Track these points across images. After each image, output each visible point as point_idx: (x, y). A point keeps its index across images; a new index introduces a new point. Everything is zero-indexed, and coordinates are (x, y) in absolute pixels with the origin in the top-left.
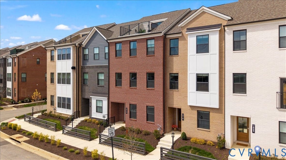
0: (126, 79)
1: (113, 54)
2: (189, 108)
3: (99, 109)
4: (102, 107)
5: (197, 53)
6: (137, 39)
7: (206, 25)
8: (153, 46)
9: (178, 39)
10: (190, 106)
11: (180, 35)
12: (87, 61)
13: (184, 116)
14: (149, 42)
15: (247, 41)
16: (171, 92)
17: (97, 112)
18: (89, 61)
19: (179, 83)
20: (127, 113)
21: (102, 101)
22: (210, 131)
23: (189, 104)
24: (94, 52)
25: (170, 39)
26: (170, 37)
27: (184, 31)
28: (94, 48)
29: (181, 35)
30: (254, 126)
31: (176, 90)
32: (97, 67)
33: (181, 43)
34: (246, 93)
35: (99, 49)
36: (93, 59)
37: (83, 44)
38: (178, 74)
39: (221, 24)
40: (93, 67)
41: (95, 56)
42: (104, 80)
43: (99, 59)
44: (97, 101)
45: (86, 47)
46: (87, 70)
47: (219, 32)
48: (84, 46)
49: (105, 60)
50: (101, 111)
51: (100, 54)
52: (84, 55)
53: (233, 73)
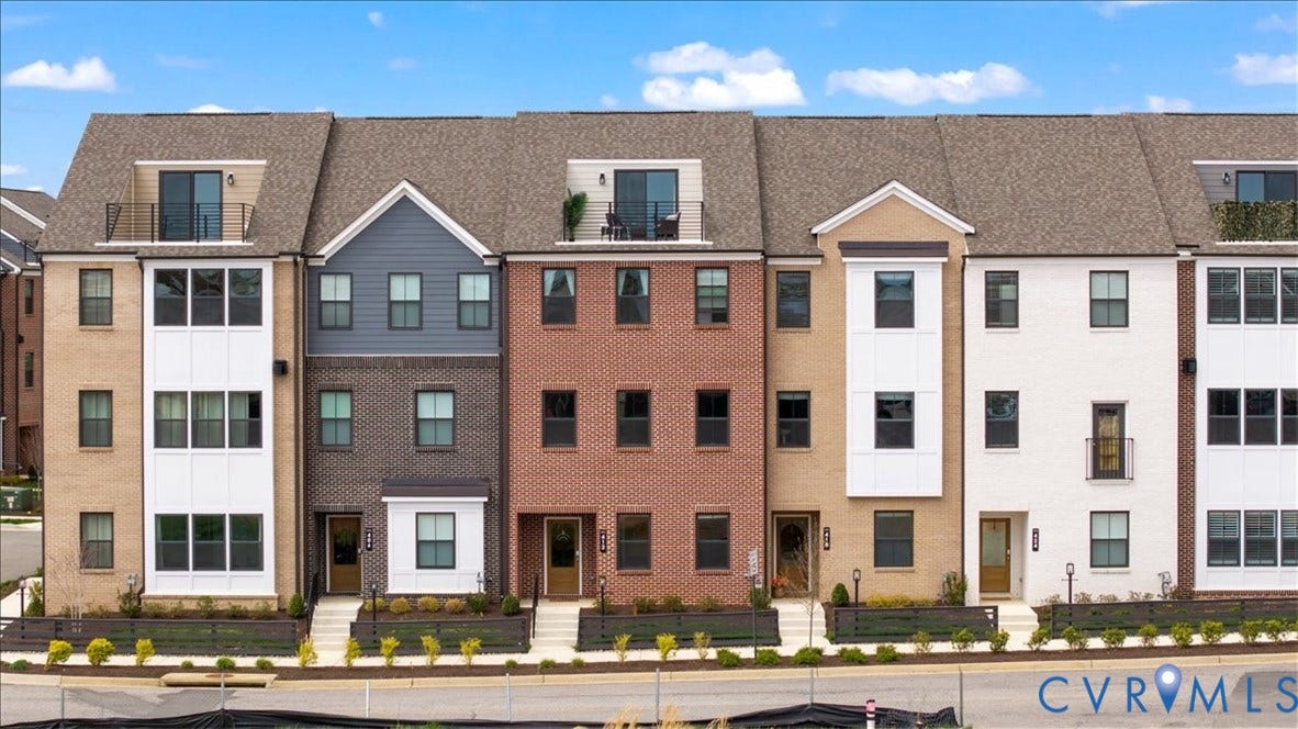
0: (597, 418)
1: (527, 310)
2: (847, 506)
3: (435, 554)
4: (453, 543)
5: (878, 325)
6: (653, 262)
7: (904, 240)
8: (723, 292)
9: (808, 273)
10: (850, 498)
11: (818, 262)
12: (347, 332)
13: (831, 536)
14: (705, 278)
15: (1020, 302)
16: (785, 456)
17: (419, 566)
18: (355, 332)
19: (813, 426)
20: (604, 551)
21: (454, 514)
22: (914, 572)
23: (850, 493)
24: (389, 295)
25: (778, 272)
26: (778, 266)
27: (831, 249)
28: (390, 274)
30: (1036, 532)
31: (804, 449)
32: (413, 362)
33: (819, 288)
34: (1017, 446)
35: (421, 282)
36: (386, 325)
37: (321, 253)
38: (809, 392)
39: (947, 243)
40: (386, 364)
41: (398, 312)
42: (453, 421)
43: (420, 328)
44: (420, 517)
45: (334, 267)
46: (346, 378)
47: (941, 265)
48: (324, 264)
49: (456, 332)
50: (444, 559)
51: (425, 305)
52: (322, 303)
53: (987, 392)
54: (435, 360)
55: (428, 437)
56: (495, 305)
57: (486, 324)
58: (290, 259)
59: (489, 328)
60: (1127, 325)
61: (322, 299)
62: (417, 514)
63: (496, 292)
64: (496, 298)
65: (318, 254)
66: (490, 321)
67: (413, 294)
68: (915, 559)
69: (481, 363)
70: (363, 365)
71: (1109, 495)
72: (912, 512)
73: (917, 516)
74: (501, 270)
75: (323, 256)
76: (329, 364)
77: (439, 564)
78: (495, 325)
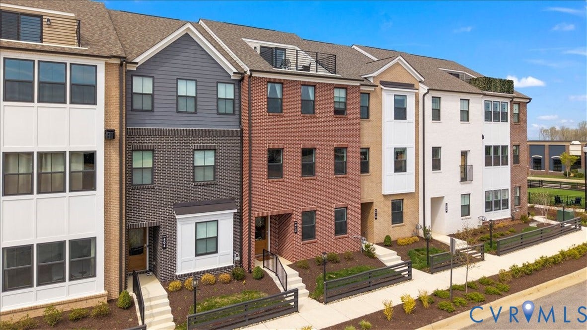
1: (260, 105)
2: (383, 199)
3: (206, 246)
4: (216, 238)
5: (395, 119)
7: (400, 82)
8: (343, 100)
9: (369, 94)
10: (384, 196)
12: (150, 114)
13: (377, 213)
14: (337, 93)
15: (441, 110)
17: (196, 255)
18: (155, 113)
19: (371, 164)
20: (296, 233)
21: (217, 221)
22: (404, 225)
23: (383, 194)
24: (177, 92)
28: (177, 79)
29: (373, 90)
30: (446, 205)
31: (367, 174)
32: (191, 133)
33: (373, 100)
34: (440, 170)
35: (196, 86)
36: (175, 110)
37: (136, 60)
38: (369, 148)
39: (414, 84)
40: (176, 133)
41: (182, 102)
42: (214, 167)
43: (195, 112)
44: (197, 224)
45: (143, 71)
46: (149, 142)
47: (414, 94)
48: (135, 69)
49: (216, 116)
50: (211, 248)
51: (198, 99)
52: (133, 94)
53: (433, 147)
54: (205, 131)
55: (200, 177)
56: (237, 102)
57: (232, 112)
58: (118, 61)
59: (234, 114)
60: (468, 120)
61: (134, 91)
62: (196, 223)
63: (237, 94)
64: (237, 98)
65: (133, 61)
66: (234, 111)
67: (192, 92)
68: (404, 220)
69: (231, 134)
70: (161, 133)
71: (466, 188)
72: (403, 199)
73: (405, 201)
74: (239, 82)
75: (137, 63)
76: (139, 133)
77: (208, 251)
78: (237, 113)
